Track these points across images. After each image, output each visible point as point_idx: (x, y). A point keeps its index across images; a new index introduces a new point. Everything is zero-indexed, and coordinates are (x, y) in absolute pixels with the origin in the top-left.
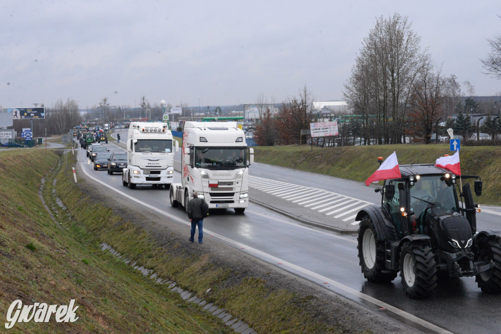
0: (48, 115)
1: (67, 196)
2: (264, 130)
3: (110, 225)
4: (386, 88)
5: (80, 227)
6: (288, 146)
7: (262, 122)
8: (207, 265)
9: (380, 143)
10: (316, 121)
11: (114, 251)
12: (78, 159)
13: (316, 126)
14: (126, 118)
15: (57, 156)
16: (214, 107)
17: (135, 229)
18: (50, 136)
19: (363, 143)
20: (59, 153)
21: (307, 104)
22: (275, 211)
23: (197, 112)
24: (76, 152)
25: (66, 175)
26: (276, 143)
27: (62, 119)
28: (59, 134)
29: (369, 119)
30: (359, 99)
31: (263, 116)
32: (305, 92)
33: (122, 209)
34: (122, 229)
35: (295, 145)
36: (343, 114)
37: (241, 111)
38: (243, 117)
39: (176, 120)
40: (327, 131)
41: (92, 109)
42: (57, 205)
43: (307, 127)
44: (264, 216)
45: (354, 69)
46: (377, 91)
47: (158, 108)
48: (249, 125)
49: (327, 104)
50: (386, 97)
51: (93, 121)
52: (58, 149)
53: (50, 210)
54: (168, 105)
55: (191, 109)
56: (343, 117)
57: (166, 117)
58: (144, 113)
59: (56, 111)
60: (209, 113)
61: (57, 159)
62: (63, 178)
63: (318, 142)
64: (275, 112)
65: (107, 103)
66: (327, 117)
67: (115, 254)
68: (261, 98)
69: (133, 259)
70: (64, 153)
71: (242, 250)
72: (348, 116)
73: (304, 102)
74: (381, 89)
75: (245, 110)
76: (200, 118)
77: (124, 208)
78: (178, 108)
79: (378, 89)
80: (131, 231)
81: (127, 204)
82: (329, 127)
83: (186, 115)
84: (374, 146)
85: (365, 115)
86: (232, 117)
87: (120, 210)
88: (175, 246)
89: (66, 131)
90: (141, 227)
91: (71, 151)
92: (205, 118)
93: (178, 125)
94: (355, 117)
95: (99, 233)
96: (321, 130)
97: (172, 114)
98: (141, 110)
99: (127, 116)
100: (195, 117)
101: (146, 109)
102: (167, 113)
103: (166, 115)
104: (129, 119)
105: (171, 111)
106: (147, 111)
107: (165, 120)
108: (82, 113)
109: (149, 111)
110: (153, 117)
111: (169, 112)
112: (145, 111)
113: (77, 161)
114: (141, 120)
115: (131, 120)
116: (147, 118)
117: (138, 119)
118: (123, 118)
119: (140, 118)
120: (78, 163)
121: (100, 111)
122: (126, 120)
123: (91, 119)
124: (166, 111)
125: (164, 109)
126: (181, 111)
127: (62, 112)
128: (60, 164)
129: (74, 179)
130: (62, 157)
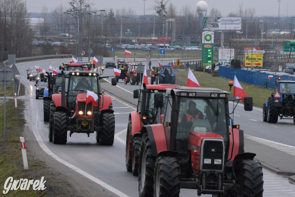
12: (26, 118)
14: (124, 35)
23: (274, 27)
24: (21, 103)
25: (4, 153)
39: (229, 44)
41: (55, 14)
47: (190, 16)
51: (57, 40)
54: (213, 12)
55: (261, 21)
57: (208, 38)
58: (161, 28)
65: (86, 2)
78: (233, 18)
83: (251, 35)
91: (12, 102)
93: (233, 55)
97: (220, 30)
98: (155, 20)
99: (127, 32)
100: (270, 38)
101: (167, 18)
102: (209, 28)
103: (209, 33)
104: (131, 38)
105: (219, 24)
106: (167, 22)
107: (206, 42)
108: (34, 21)
109: (172, 23)
110: (181, 36)
111: (214, 26)
112: (165, 24)
113: (23, 122)
114: (156, 40)
115: (135, 39)
116: (168, 37)
117: (150, 39)
118: (120, 35)
119: (153, 38)
120: (28, 127)
121: (72, 18)
122: (124, 40)
123: (51, 34)
124: (208, 25)
125: (204, 21)
126: (240, 24)
129: (22, 161)
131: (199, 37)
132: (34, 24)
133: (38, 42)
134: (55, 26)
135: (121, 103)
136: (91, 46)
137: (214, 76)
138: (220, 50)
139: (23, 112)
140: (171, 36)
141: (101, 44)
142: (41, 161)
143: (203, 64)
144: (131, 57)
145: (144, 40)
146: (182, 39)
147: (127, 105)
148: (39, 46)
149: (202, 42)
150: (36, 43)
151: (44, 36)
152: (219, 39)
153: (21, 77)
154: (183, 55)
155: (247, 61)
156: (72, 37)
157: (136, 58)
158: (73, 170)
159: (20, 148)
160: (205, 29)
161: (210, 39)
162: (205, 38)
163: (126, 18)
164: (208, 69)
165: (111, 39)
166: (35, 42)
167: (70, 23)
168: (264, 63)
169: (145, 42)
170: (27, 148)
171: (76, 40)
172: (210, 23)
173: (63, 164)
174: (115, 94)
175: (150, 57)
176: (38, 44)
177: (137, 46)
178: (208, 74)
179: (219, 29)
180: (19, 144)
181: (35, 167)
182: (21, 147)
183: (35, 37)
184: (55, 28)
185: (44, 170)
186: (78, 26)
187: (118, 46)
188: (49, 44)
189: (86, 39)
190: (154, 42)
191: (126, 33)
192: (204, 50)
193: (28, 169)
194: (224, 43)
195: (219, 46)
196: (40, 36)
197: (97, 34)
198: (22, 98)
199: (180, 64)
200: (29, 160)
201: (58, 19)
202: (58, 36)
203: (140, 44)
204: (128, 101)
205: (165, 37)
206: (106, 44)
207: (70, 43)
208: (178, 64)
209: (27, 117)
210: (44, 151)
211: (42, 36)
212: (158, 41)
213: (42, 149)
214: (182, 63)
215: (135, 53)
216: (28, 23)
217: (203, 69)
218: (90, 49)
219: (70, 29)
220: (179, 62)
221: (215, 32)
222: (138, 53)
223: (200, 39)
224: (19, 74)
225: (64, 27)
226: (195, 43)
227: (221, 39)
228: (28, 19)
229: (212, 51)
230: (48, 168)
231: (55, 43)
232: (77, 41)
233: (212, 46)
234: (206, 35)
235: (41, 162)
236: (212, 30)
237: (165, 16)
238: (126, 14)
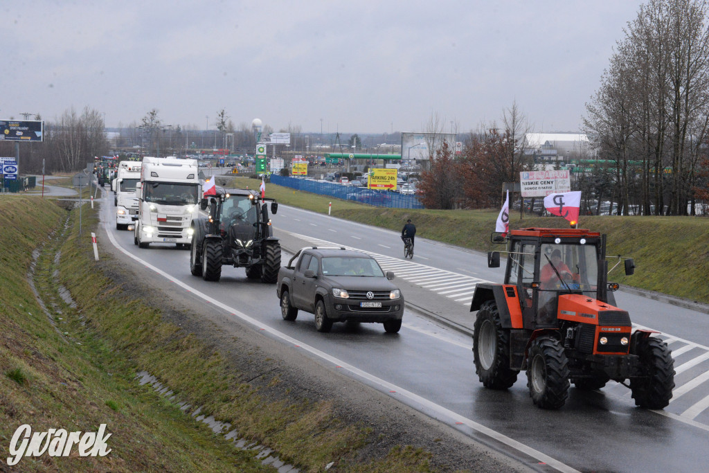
0: (49, 135)
1: (79, 284)
2: (436, 179)
3: (156, 340)
4: (663, 112)
5: (101, 341)
6: (479, 210)
7: (432, 166)
8: (328, 419)
9: (647, 213)
10: (531, 169)
11: (160, 388)
12: (101, 217)
13: (531, 177)
14: (189, 147)
15: (62, 210)
16: (348, 135)
17: (201, 349)
18: (50, 174)
19: (615, 211)
20: (67, 205)
21: (516, 137)
22: (453, 327)
23: (318, 142)
24: (97, 205)
25: (79, 246)
26: (456, 205)
27: (75, 146)
28: (68, 170)
29: (628, 168)
30: (611, 132)
31: (435, 156)
32: (514, 115)
33: (178, 312)
34: (178, 347)
35: (492, 210)
36: (581, 157)
37: (396, 144)
38: (400, 155)
39: (279, 155)
40: (551, 188)
41: (129, 129)
42: (59, 300)
43: (516, 180)
44: (433, 335)
45: (604, 76)
46: (646, 119)
47: (247, 132)
48: (410, 170)
49: (552, 138)
50: (662, 129)
52: (65, 197)
53: (48, 307)
54: (266, 128)
55: (306, 136)
56: (581, 163)
57: (261, 150)
58: (222, 141)
59: (63, 128)
60: (338, 145)
61: (62, 215)
62: (73, 250)
63: (533, 206)
64: (456, 148)
65: (156, 119)
66: (550, 162)
67: (162, 392)
68: (434, 123)
69: (196, 403)
70: (76, 205)
71: (392, 394)
72: (589, 161)
73: (511, 133)
74: (654, 114)
75: (404, 142)
76: (322, 153)
77: (182, 309)
78: (283, 134)
79: (648, 114)
80: (194, 351)
81: (186, 303)
82: (553, 180)
83: (298, 148)
84: (635, 218)
85: (622, 161)
86: (380, 155)
87: (174, 312)
88: (273, 383)
89: (81, 167)
90: (212, 346)
91: (89, 204)
92: (332, 154)
93: (282, 165)
94: (602, 164)
95: (135, 352)
96: (540, 185)
98: (216, 134)
100: (314, 151)
101: (227, 132)
102: (263, 142)
103: (262, 146)
104: (195, 150)
105: (271, 139)
106: (227, 136)
107: (259, 154)
108: (111, 135)
109: (231, 137)
110: (238, 149)
111: (267, 140)
112: (225, 138)
113: (98, 221)
114: (216, 152)
115: (198, 150)
116: (227, 149)
117: (212, 151)
118: (185, 147)
119: (215, 150)
120: (101, 225)
121: (144, 132)
123: (126, 146)
124: (261, 139)
125: (259, 135)
126: (289, 140)
127: (73, 131)
128: (68, 224)
129: (93, 254)
130: (71, 212)
131: (254, 149)
132: (111, 137)
137: (266, 182)
138: (272, 161)
139: (99, 213)
140: (230, 148)
142: (110, 254)
143: (257, 172)
145: (207, 151)
149: (256, 154)
152: (270, 151)
155: (294, 170)
159: (92, 243)
160: (259, 142)
161: (263, 151)
162: (259, 150)
164: (261, 177)
167: (143, 137)
168: (308, 172)
169: (207, 153)
170: (97, 242)
172: (263, 137)
175: (211, 166)
179: (271, 143)
180: (91, 239)
181: (104, 259)
184: (129, 141)
185: (112, 261)
190: (214, 153)
191: (191, 145)
192: (258, 160)
193: (98, 260)
194: (275, 154)
195: (271, 157)
198: (97, 200)
199: (237, 172)
200: (100, 253)
203: (203, 155)
205: (224, 149)
208: (235, 172)
212: (219, 152)
213: (112, 244)
216: (105, 137)
217: (257, 176)
220: (236, 170)
221: (268, 145)
223: (255, 151)
226: (250, 154)
227: (272, 151)
228: (106, 133)
229: (264, 161)
233: (265, 157)
234: (260, 148)
236: (265, 144)
237: (225, 131)
238: (191, 129)
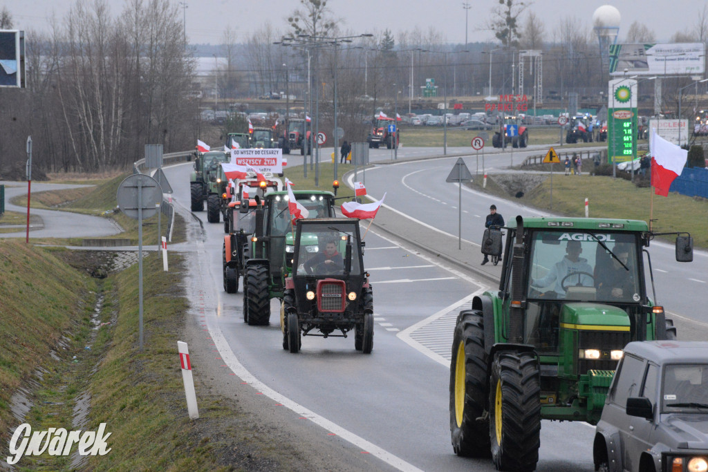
12: (191, 297)
14: (418, 92)
15: (82, 278)
18: (45, 178)
20: (94, 264)
24: (177, 261)
25: (142, 379)
27: (106, 92)
28: (90, 166)
41: (253, 47)
47: (578, 44)
51: (259, 107)
52: (88, 242)
54: (634, 32)
57: (623, 94)
58: (508, 73)
59: (72, 50)
61: (82, 292)
62: (124, 392)
65: (327, 16)
70: (119, 263)
78: (683, 47)
89: (126, 155)
91: (156, 258)
97: (653, 75)
98: (494, 53)
99: (425, 85)
101: (522, 49)
102: (626, 72)
103: (626, 83)
104: (435, 100)
105: (650, 60)
106: (523, 60)
107: (618, 105)
108: (204, 66)
109: (534, 61)
110: (554, 93)
111: (637, 66)
112: (517, 62)
113: (185, 305)
114: (494, 103)
115: (445, 102)
116: (524, 95)
117: (481, 102)
118: (407, 94)
119: (489, 98)
120: (194, 317)
121: (293, 56)
122: (418, 104)
123: (244, 94)
124: (622, 63)
125: (613, 54)
127: (101, 54)
128: (100, 318)
129: (183, 398)
130: (107, 281)
131: (602, 93)
132: (204, 71)
133: (215, 116)
134: (254, 76)
135: (415, 255)
136: (340, 120)
137: (640, 186)
138: (653, 124)
139: (184, 282)
140: (531, 92)
141: (364, 117)
142: (227, 399)
143: (612, 158)
144: (437, 146)
145: (468, 103)
146: (560, 99)
147: (429, 259)
148: (216, 123)
149: (607, 106)
150: (209, 117)
151: (228, 100)
152: (649, 97)
153: (175, 198)
154: (561, 138)
156: (295, 101)
157: (447, 148)
158: (305, 419)
159: (178, 368)
160: (614, 73)
161: (629, 98)
162: (616, 94)
163: (424, 53)
164: (624, 171)
165: (387, 102)
166: (208, 114)
167: (291, 68)
169: (469, 108)
170: (193, 367)
171: (303, 108)
172: (627, 58)
173: (279, 405)
174: (398, 235)
175: (481, 144)
176: (213, 118)
177: (449, 118)
178: (624, 181)
179: (650, 72)
180: (177, 358)
181: (213, 414)
182: (180, 365)
183: (206, 103)
184: (253, 80)
185: (236, 420)
186: (309, 75)
187: (405, 119)
188: (239, 118)
189: (327, 104)
190: (490, 108)
191: (422, 87)
192: (614, 123)
193: (197, 416)
194: (662, 106)
195: (650, 113)
196: (220, 101)
197: (354, 93)
198: (178, 247)
199: (555, 160)
200: (199, 397)
201: (262, 58)
202: (261, 98)
203: (456, 113)
204: (430, 249)
205: (517, 94)
206: (374, 114)
207: (290, 114)
208: (551, 159)
209: (193, 293)
210: (234, 374)
211: (223, 100)
212: (500, 103)
213: (229, 369)
214: (560, 155)
215: (445, 136)
216: (190, 70)
217: (612, 169)
218: (339, 128)
219: (290, 81)
220: (554, 154)
221: (641, 79)
222: (454, 135)
223: (603, 97)
224: (172, 192)
225: (274, 75)
226: (590, 108)
227: (653, 98)
228: (190, 59)
229: (632, 126)
230: (245, 414)
231: (254, 115)
232: (308, 108)
233: (633, 115)
234: (618, 88)
235: (228, 402)
236: (632, 76)
237: (515, 44)
238: (423, 43)
